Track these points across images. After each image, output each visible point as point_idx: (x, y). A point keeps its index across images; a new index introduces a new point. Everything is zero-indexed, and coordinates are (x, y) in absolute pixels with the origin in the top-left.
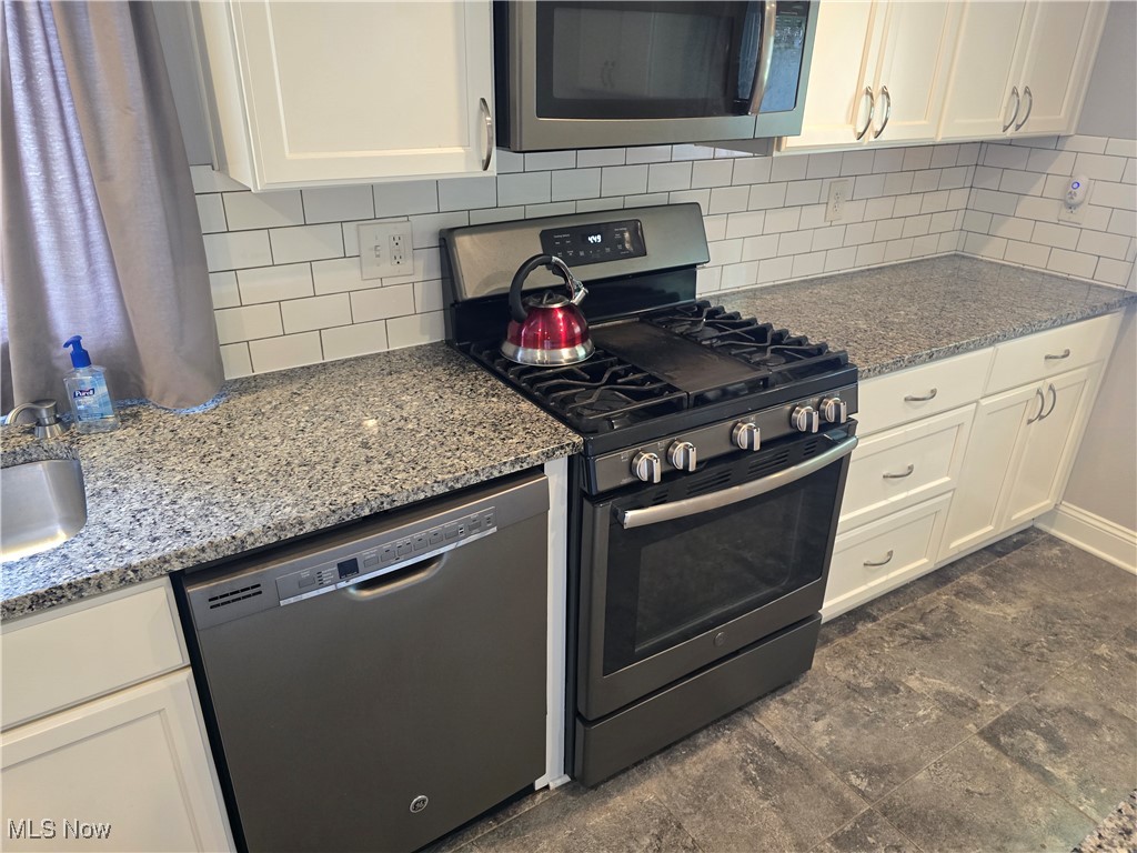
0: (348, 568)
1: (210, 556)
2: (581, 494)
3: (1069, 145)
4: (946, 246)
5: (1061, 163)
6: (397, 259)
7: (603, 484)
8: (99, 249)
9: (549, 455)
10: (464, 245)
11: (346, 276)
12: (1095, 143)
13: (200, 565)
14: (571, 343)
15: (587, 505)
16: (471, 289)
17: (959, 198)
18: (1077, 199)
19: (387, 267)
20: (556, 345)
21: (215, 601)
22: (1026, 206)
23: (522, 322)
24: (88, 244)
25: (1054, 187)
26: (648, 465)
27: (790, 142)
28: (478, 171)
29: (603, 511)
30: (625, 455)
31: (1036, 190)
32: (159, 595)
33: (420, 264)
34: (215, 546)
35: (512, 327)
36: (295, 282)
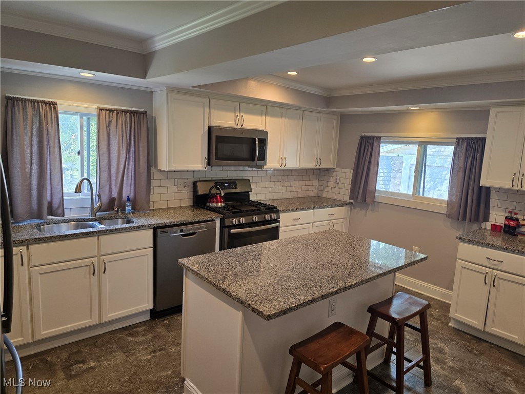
0: (182, 231)
1: (161, 225)
2: (223, 227)
3: (335, 170)
4: (315, 193)
5: (334, 174)
6: (185, 187)
7: (227, 224)
8: (133, 181)
9: (216, 217)
10: (199, 184)
11: (174, 190)
12: (340, 170)
13: (159, 227)
14: (221, 202)
15: (223, 229)
16: (200, 193)
17: (316, 182)
18: (338, 182)
19: (182, 188)
20: (217, 202)
21: (161, 233)
22: (330, 184)
23: (211, 198)
24: (131, 180)
25: (334, 179)
26: (235, 221)
27: (265, 167)
28: (204, 169)
29: (227, 230)
30: (231, 219)
31: (331, 180)
32: (151, 232)
33: (189, 188)
34: (162, 223)
35: (209, 200)
36: (164, 190)
